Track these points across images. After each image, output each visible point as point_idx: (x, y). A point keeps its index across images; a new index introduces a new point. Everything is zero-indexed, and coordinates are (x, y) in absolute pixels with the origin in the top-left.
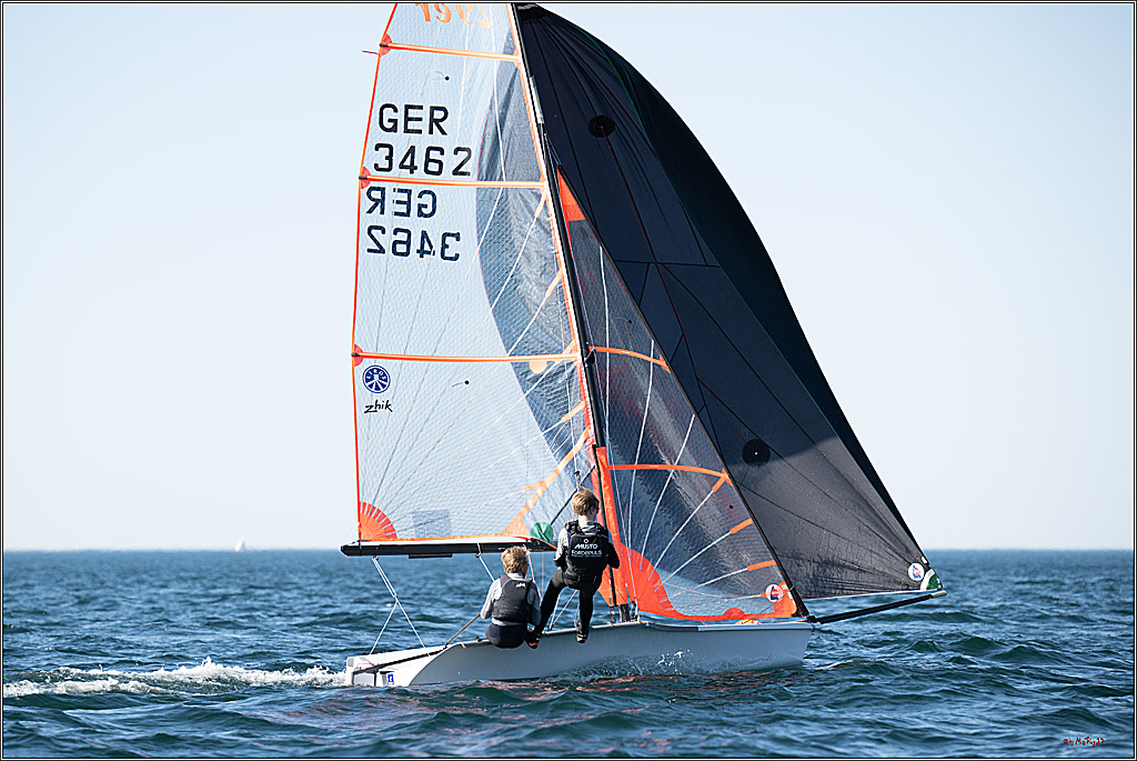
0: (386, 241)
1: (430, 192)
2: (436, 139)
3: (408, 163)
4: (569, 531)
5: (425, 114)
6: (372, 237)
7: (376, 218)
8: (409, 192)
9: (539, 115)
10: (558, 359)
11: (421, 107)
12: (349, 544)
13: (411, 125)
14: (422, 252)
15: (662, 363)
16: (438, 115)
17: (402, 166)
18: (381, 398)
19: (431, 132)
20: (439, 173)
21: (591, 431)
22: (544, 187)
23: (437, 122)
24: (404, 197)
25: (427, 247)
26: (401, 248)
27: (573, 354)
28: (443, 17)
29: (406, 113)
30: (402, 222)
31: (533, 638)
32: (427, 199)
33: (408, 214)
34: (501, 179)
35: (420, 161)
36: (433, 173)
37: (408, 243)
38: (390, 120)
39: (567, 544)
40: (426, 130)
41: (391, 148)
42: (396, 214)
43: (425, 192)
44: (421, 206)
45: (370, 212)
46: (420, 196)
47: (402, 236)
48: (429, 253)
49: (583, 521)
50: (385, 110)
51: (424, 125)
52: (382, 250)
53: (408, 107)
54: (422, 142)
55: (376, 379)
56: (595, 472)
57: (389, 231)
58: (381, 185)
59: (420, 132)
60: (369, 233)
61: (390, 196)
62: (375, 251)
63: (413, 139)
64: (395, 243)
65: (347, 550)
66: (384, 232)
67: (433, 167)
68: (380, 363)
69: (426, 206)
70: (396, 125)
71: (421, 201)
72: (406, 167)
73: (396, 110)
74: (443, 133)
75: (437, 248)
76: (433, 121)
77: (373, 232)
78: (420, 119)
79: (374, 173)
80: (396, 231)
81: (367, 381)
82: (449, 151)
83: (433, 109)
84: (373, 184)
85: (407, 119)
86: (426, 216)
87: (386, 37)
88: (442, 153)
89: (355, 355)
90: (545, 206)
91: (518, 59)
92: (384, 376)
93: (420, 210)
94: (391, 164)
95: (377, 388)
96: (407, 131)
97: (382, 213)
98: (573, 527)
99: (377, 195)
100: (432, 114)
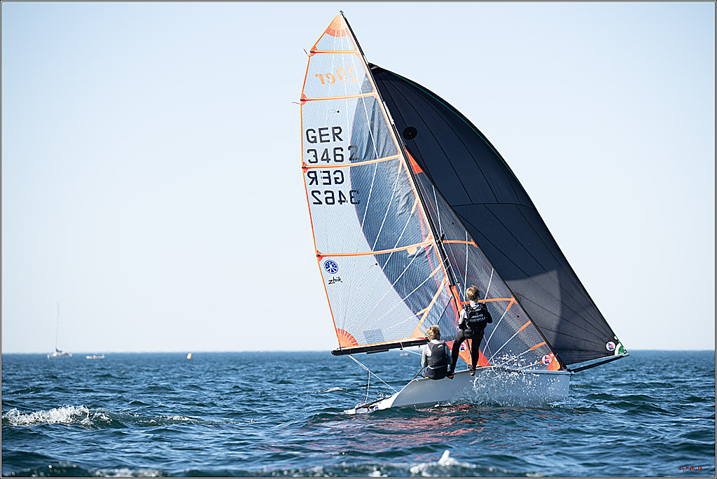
0: (322, 197)
1: (339, 171)
2: (338, 144)
3: (325, 157)
4: (466, 310)
5: (330, 131)
6: (314, 196)
7: (314, 187)
8: (328, 172)
9: (392, 121)
10: (423, 245)
11: (327, 129)
12: (335, 349)
13: (324, 138)
14: (341, 202)
15: (473, 243)
16: (337, 131)
17: (322, 160)
18: (336, 276)
19: (334, 140)
20: (342, 161)
21: (447, 279)
22: (400, 156)
23: (336, 134)
24: (326, 175)
25: (343, 199)
26: (330, 201)
27: (430, 240)
28: (331, 81)
29: (320, 133)
30: (328, 188)
31: (450, 375)
32: (338, 175)
33: (330, 183)
34: (376, 158)
35: (331, 156)
36: (339, 161)
37: (333, 198)
38: (312, 137)
39: (466, 317)
40: (332, 140)
41: (315, 151)
42: (324, 184)
43: (337, 171)
44: (336, 179)
45: (311, 184)
46: (334, 174)
47: (329, 195)
48: (344, 202)
49: (472, 304)
50: (309, 132)
51: (330, 137)
52: (321, 203)
53: (320, 129)
54: (331, 146)
55: (331, 266)
56: (453, 299)
57: (322, 193)
58: (314, 170)
59: (329, 141)
60: (313, 194)
61: (319, 175)
62: (317, 203)
63: (326, 145)
64: (326, 198)
65: (335, 353)
66: (320, 194)
67: (339, 158)
68: (331, 259)
69: (338, 178)
70: (316, 139)
71: (336, 176)
72: (325, 160)
73: (314, 132)
74: (341, 140)
75: (348, 198)
76: (335, 135)
77: (314, 194)
78: (328, 135)
79: (309, 165)
80: (326, 192)
81: (327, 268)
82: (345, 149)
83: (334, 128)
84: (309, 170)
85: (321, 136)
86: (339, 183)
87: (303, 95)
88: (342, 150)
89: (318, 256)
90: (403, 167)
91: (375, 94)
92: (334, 265)
93: (336, 181)
94: (317, 159)
95: (332, 271)
96: (322, 141)
97: (317, 184)
98: (468, 307)
99: (312, 175)
100: (333, 132)
